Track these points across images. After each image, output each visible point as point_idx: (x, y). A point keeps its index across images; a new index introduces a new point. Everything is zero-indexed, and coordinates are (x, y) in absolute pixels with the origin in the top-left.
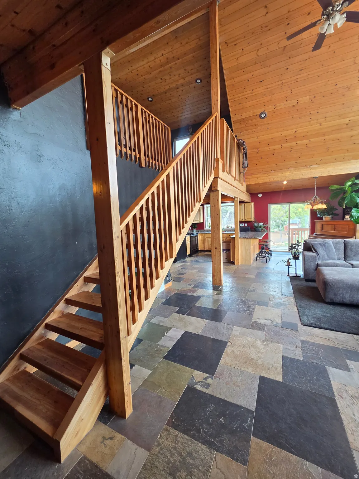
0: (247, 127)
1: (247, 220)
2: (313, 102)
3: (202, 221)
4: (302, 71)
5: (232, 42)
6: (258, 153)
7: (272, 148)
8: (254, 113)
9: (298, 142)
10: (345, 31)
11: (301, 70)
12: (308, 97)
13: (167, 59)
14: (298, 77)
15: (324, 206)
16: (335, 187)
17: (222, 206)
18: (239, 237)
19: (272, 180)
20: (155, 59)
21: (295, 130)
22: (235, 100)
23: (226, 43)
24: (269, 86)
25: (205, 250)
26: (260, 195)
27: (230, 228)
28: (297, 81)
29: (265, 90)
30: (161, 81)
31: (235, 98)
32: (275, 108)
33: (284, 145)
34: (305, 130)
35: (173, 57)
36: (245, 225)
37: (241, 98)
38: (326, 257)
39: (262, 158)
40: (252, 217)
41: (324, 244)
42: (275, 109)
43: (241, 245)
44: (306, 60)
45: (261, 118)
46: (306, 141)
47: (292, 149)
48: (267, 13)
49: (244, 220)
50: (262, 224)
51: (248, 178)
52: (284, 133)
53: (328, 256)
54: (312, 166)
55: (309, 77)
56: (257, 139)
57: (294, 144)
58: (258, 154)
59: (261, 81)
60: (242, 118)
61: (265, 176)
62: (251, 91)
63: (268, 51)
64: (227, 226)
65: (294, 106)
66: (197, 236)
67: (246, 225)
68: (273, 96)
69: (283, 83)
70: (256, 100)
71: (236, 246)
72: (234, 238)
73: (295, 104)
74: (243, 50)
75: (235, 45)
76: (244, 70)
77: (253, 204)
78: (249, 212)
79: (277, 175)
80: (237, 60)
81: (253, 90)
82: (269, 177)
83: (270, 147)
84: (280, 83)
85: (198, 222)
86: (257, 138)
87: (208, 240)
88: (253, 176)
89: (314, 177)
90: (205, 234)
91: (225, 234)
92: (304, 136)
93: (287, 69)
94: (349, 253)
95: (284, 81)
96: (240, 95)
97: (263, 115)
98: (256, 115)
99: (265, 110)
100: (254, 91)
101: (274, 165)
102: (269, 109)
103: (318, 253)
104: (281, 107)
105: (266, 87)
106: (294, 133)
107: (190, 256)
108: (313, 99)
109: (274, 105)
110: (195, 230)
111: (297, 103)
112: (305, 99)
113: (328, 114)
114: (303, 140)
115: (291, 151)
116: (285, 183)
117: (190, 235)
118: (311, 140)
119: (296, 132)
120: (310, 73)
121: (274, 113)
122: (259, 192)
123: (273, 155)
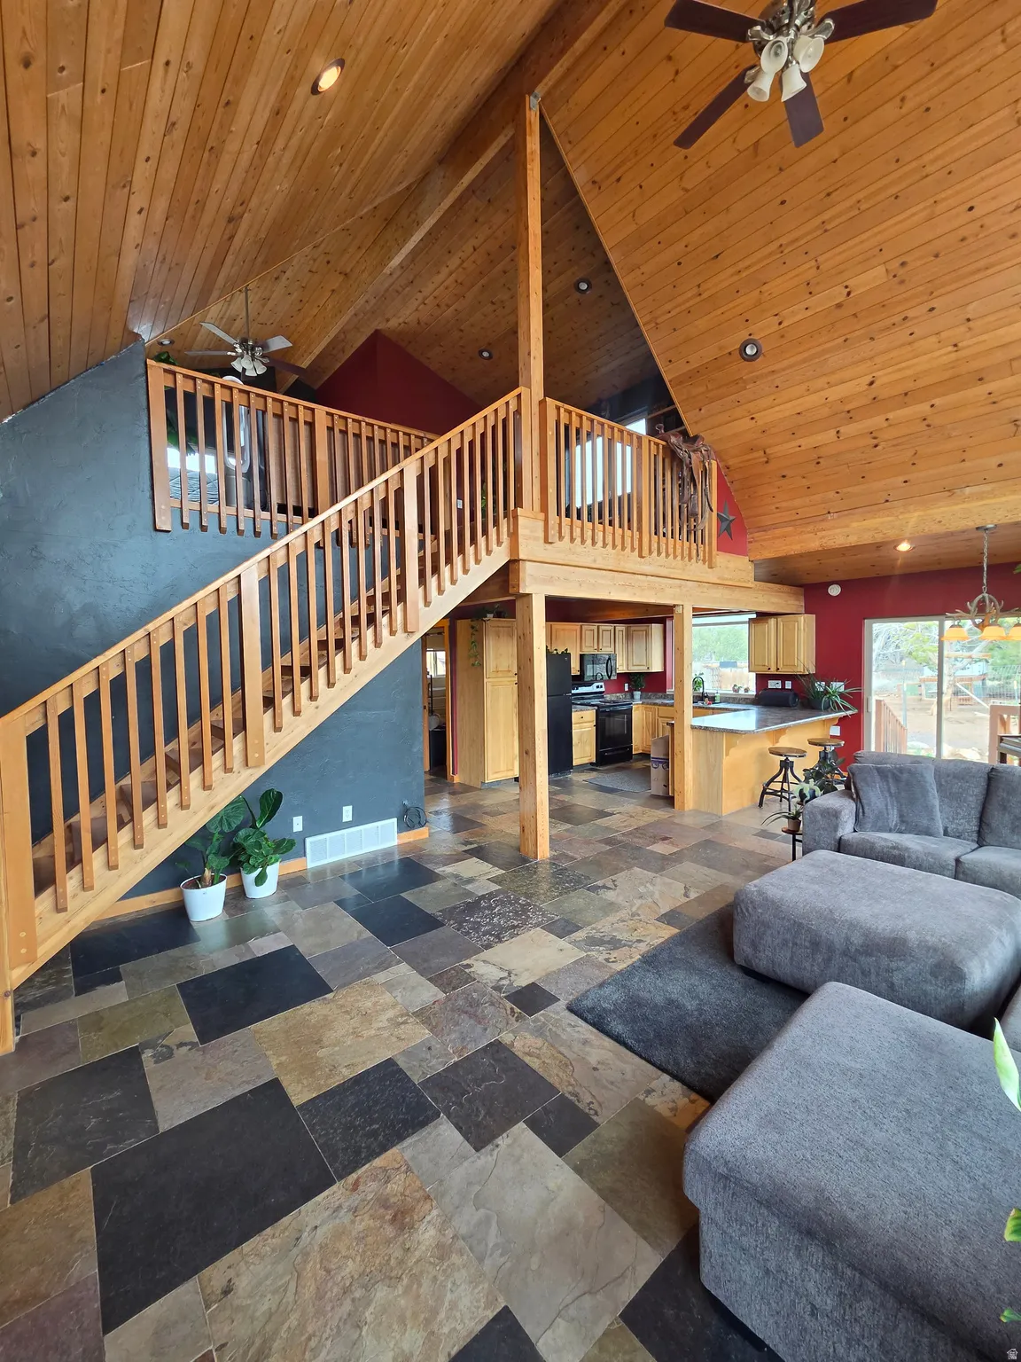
0: (712, 390)
1: (783, 671)
2: (902, 282)
3: (656, 667)
4: (834, 194)
5: (608, 177)
6: (767, 462)
7: (807, 442)
8: (721, 348)
9: (890, 416)
10: (944, 35)
11: (828, 195)
12: (881, 269)
13: (489, 255)
14: (826, 216)
19: (831, 543)
20: (463, 261)
21: (869, 379)
22: (658, 321)
23: (594, 182)
24: (741, 265)
27: (742, 692)
28: (826, 231)
29: (736, 278)
30: (494, 307)
31: (656, 318)
32: (780, 324)
33: (842, 430)
34: (909, 372)
35: (500, 247)
36: (783, 685)
37: (673, 313)
39: (784, 476)
40: (798, 661)
42: (781, 326)
44: (835, 162)
45: (745, 359)
47: (875, 438)
48: (677, 73)
49: (773, 671)
50: (838, 686)
51: (756, 541)
52: (834, 394)
54: (968, 490)
56: (754, 421)
57: (877, 421)
58: (768, 466)
59: (717, 256)
60: (688, 368)
61: (809, 532)
62: (695, 291)
63: (711, 171)
64: (735, 685)
65: (839, 306)
67: (788, 685)
68: (765, 288)
69: (781, 246)
70: (719, 312)
73: (844, 298)
74: (641, 187)
75: (618, 180)
76: (660, 238)
77: (802, 619)
78: (789, 644)
79: (847, 526)
80: (634, 216)
81: (699, 286)
82: (823, 533)
83: (801, 442)
84: (776, 244)
86: (752, 418)
87: (663, 727)
88: (769, 532)
89: (977, 528)
90: (656, 708)
92: (906, 394)
93: (783, 202)
95: (783, 241)
96: (668, 307)
97: (752, 349)
98: (730, 353)
99: (750, 335)
100: (703, 287)
101: (832, 494)
102: (764, 328)
104: (797, 319)
105: (731, 270)
106: (866, 387)
107: (592, 767)
108: (901, 272)
109: (776, 315)
110: (637, 694)
111: (849, 294)
112: (871, 278)
113: (971, 310)
114: (906, 405)
115: (876, 446)
116: (904, 547)
117: (596, 708)
118: (936, 401)
119: (872, 383)
120: (860, 195)
121: (783, 336)
122: (827, 580)
123: (818, 463)
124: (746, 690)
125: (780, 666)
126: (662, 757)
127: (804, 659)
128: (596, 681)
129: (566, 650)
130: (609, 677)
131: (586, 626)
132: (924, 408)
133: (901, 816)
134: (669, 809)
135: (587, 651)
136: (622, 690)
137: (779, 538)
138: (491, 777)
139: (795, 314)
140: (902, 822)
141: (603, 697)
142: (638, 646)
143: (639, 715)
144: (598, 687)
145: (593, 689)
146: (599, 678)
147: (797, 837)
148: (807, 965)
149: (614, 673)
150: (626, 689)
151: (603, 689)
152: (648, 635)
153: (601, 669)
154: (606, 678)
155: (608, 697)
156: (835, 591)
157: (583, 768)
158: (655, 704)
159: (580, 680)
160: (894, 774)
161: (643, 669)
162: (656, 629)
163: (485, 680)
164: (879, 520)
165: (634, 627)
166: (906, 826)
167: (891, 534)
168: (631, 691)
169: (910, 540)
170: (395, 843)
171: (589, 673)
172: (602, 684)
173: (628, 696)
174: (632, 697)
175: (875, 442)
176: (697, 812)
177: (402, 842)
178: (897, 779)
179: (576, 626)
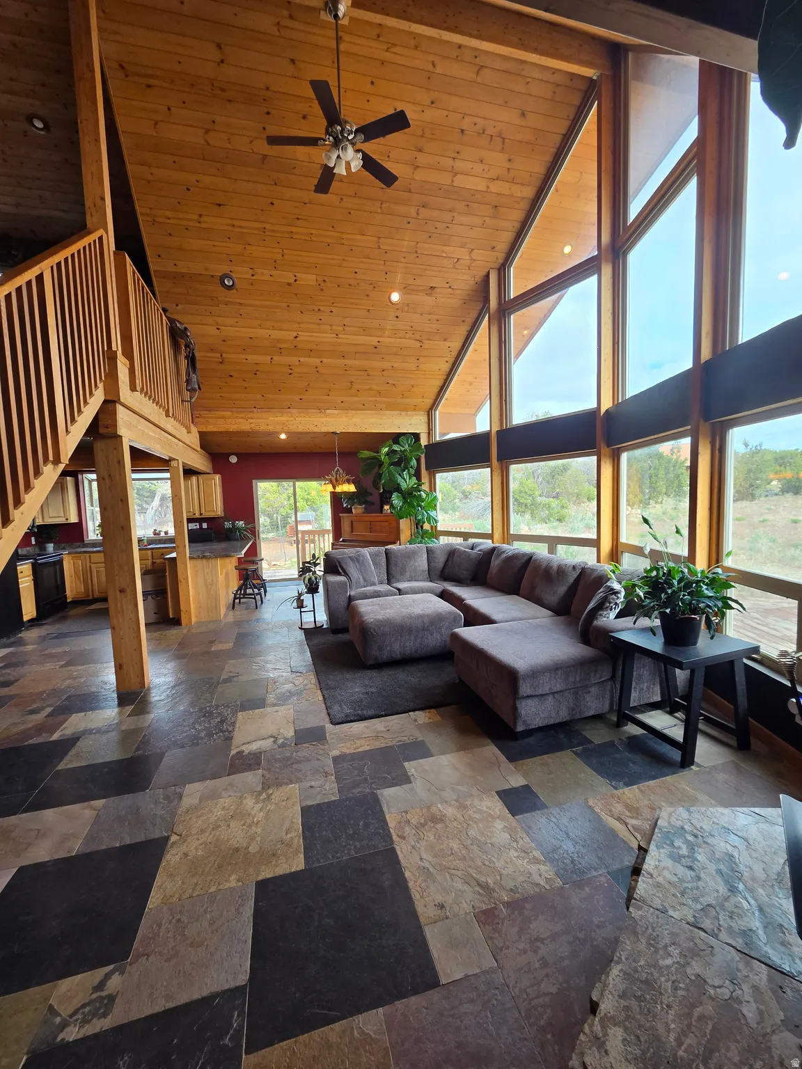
0: (191, 295)
1: (206, 515)
2: (322, 290)
3: (74, 519)
4: (300, 221)
5: (139, 75)
6: (221, 363)
7: (252, 358)
8: (206, 269)
9: (301, 359)
12: (314, 277)
14: (294, 229)
15: (351, 488)
16: (366, 454)
17: (134, 480)
18: (188, 555)
19: (257, 428)
21: (295, 334)
22: (155, 219)
23: (121, 67)
24: (236, 223)
25: (91, 598)
26: (233, 459)
27: (163, 534)
28: (292, 238)
29: (230, 228)
31: (155, 216)
32: (253, 275)
33: (275, 358)
34: (314, 339)
36: (201, 526)
37: (171, 221)
38: (362, 580)
39: (231, 376)
40: (217, 507)
41: (357, 559)
42: (252, 278)
43: (195, 575)
44: (305, 203)
45: (223, 286)
46: (316, 361)
47: (291, 369)
48: (222, 61)
49: (197, 515)
50: (241, 524)
51: (203, 417)
52: (276, 334)
53: (364, 578)
54: (328, 411)
55: (314, 239)
56: (219, 331)
57: (293, 360)
58: (221, 366)
59: (220, 205)
60: (173, 269)
61: (242, 418)
62: (196, 217)
63: (230, 146)
64: (155, 530)
65: (289, 284)
66: (60, 562)
67: (205, 526)
68: (247, 247)
69: (264, 228)
70: (210, 242)
71: (182, 580)
72: (174, 559)
73: (292, 281)
74: (169, 109)
75: (149, 86)
76: (175, 158)
77: (217, 477)
78: (208, 495)
79: (267, 419)
80: (155, 124)
81: (200, 216)
82: (249, 420)
83: (249, 357)
84: (261, 226)
85: (61, 520)
86: (218, 329)
87: (98, 572)
88: (214, 413)
89: (333, 433)
90: (87, 555)
91: (149, 552)
92: (311, 351)
93: (272, 204)
94: (394, 570)
95: (268, 226)
96: (168, 214)
97: (228, 281)
98: (212, 276)
99: (231, 272)
100: (203, 219)
101: (259, 396)
102: (241, 272)
103: (350, 575)
104: (264, 278)
105: (229, 221)
106: (292, 338)
108: (323, 284)
109: (251, 269)
110: (49, 546)
111: (296, 281)
112: (309, 279)
113: (347, 321)
114: (310, 356)
115: (290, 374)
116: (282, 436)
118: (325, 360)
119: (296, 337)
120: (314, 232)
121: (252, 284)
122: (229, 452)
123: (256, 374)
124: (168, 533)
125: (203, 511)
127: (220, 506)
134: (178, 627)
139: (264, 274)
150: (34, 543)
152: (64, 488)
164: (282, 418)
167: (277, 427)
168: (41, 543)
169: (286, 433)
175: (290, 371)
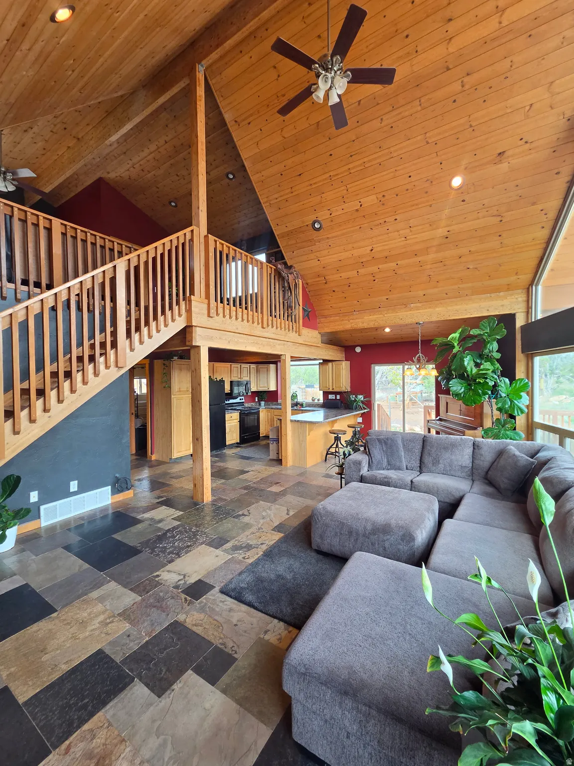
0: (299, 243)
1: (336, 389)
2: (383, 204)
3: (273, 388)
4: (354, 157)
5: (244, 120)
6: (326, 283)
7: (344, 275)
8: (303, 222)
9: (380, 266)
10: (398, 95)
11: (351, 156)
12: (374, 197)
13: (175, 147)
14: (351, 166)
19: (355, 326)
21: (370, 248)
22: (271, 203)
23: (236, 121)
24: (312, 182)
27: (316, 401)
28: (350, 173)
29: (309, 188)
30: (178, 178)
31: (271, 201)
32: (331, 214)
33: (360, 271)
34: (386, 247)
36: (336, 397)
37: (278, 200)
39: (334, 291)
42: (331, 216)
44: (354, 141)
45: (315, 230)
47: (374, 277)
48: (279, 76)
49: (332, 390)
50: (361, 397)
51: (322, 323)
52: (356, 253)
54: (412, 305)
55: (366, 166)
56: (319, 262)
57: (374, 269)
58: (326, 285)
59: (300, 175)
60: (287, 230)
61: (346, 320)
62: (290, 190)
63: (297, 131)
64: (313, 398)
65: (357, 210)
66: (258, 413)
67: (338, 397)
68: (323, 195)
69: (330, 176)
70: (302, 203)
73: (359, 207)
74: (261, 130)
75: (249, 124)
76: (271, 159)
77: (344, 363)
78: (338, 376)
79: (364, 318)
80: (258, 144)
81: (291, 188)
82: (351, 321)
83: (342, 275)
84: (327, 175)
86: (319, 260)
88: (328, 318)
92: (386, 257)
93: (331, 155)
95: (331, 174)
96: (276, 196)
97: (318, 224)
98: (307, 225)
99: (317, 218)
100: (294, 189)
101: (356, 302)
102: (323, 215)
104: (338, 214)
105: (308, 183)
106: (369, 251)
107: (237, 445)
108: (383, 199)
109: (329, 210)
110: (263, 403)
111: (361, 206)
112: (370, 200)
113: (412, 222)
114: (386, 262)
115: (374, 280)
116: (387, 330)
117: (240, 411)
118: (399, 262)
119: (372, 250)
120: (365, 160)
121: (332, 221)
122: (356, 344)
123: (349, 286)
124: (318, 400)
125: (335, 387)
126: (275, 438)
127: (345, 384)
128: (240, 396)
129: (222, 378)
130: (247, 394)
131: (234, 365)
132: (393, 265)
133: (388, 461)
134: (280, 466)
135: (234, 379)
136: (254, 401)
137: (332, 322)
138: (175, 455)
139: (337, 211)
140: (389, 464)
141: (243, 405)
142: (263, 376)
143: (263, 415)
144: (240, 399)
145: (238, 400)
146: (241, 394)
147: (343, 476)
148: (347, 544)
149: (249, 391)
150: (257, 400)
151: (243, 401)
152: (268, 370)
153: (242, 389)
154: (245, 394)
155: (246, 405)
156: (358, 350)
157: (232, 446)
158: (272, 408)
159: (230, 395)
160: (385, 442)
161: (265, 389)
162: (272, 366)
163: (172, 396)
164: (375, 316)
165: (261, 366)
166: (391, 466)
167: (382, 323)
168: (259, 401)
169: (390, 327)
170: (109, 502)
171: (236, 391)
172: (243, 397)
173: (258, 404)
174: (260, 405)
175: (374, 278)
176: (294, 467)
177: (115, 501)
178: (386, 443)
179: (228, 365)
